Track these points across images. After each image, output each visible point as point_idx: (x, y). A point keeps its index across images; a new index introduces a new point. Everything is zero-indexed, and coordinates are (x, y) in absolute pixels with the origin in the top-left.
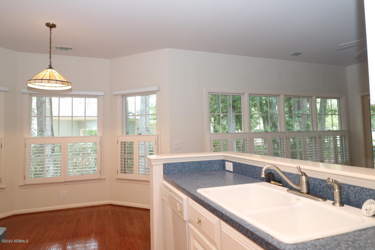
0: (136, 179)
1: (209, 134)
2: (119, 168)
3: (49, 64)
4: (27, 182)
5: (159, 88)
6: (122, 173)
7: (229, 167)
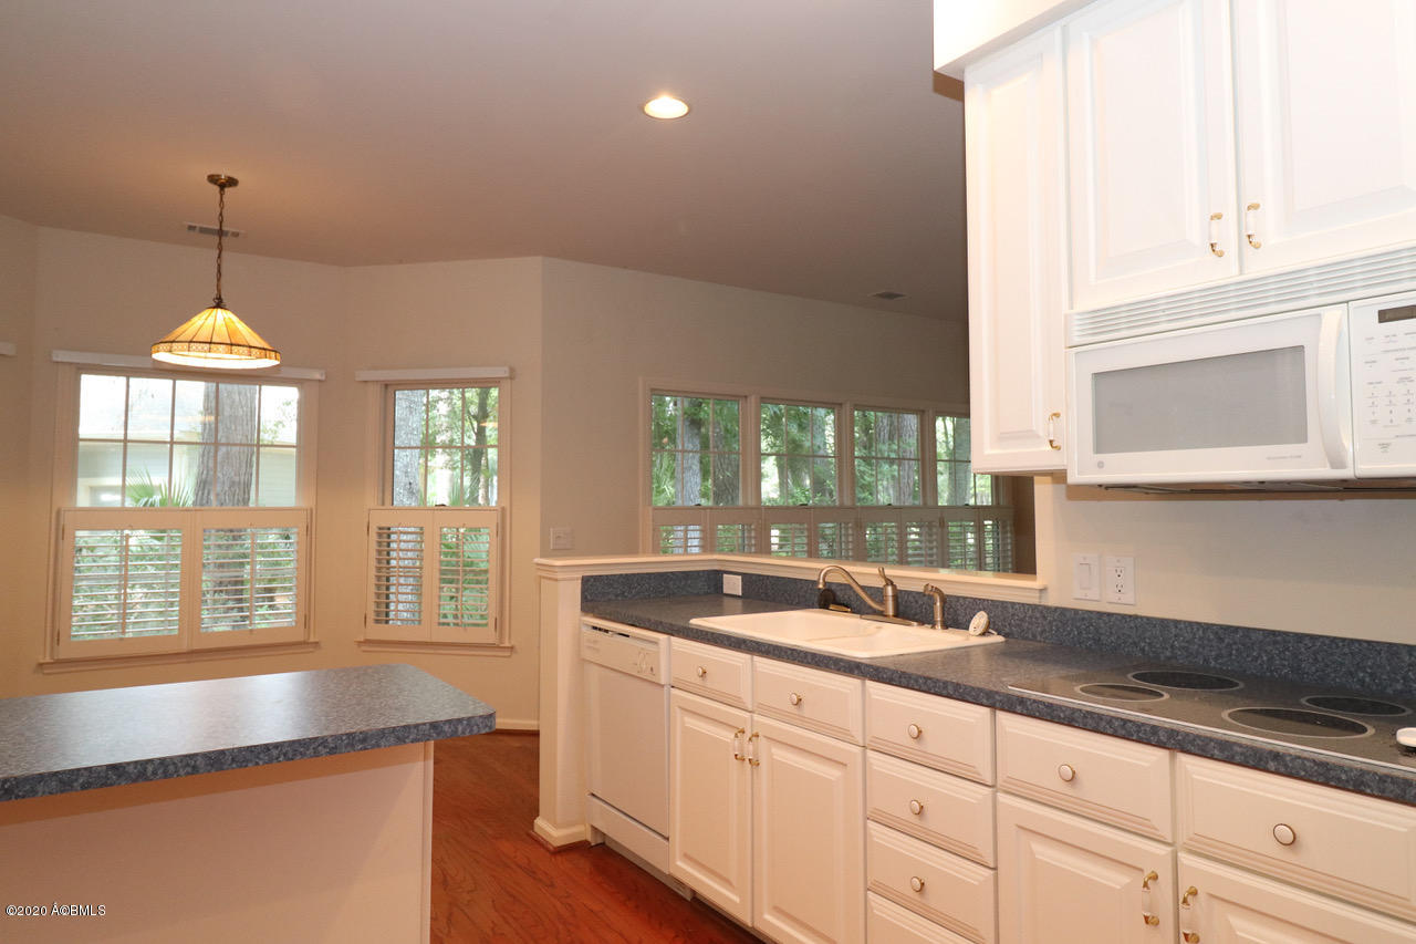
0: (429, 640)
1: (650, 509)
2: (372, 607)
3: (214, 295)
4: (63, 654)
5: (512, 370)
6: (377, 621)
7: (733, 585)
